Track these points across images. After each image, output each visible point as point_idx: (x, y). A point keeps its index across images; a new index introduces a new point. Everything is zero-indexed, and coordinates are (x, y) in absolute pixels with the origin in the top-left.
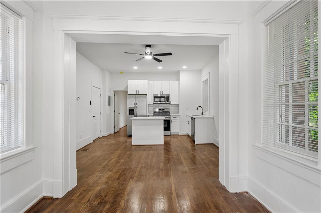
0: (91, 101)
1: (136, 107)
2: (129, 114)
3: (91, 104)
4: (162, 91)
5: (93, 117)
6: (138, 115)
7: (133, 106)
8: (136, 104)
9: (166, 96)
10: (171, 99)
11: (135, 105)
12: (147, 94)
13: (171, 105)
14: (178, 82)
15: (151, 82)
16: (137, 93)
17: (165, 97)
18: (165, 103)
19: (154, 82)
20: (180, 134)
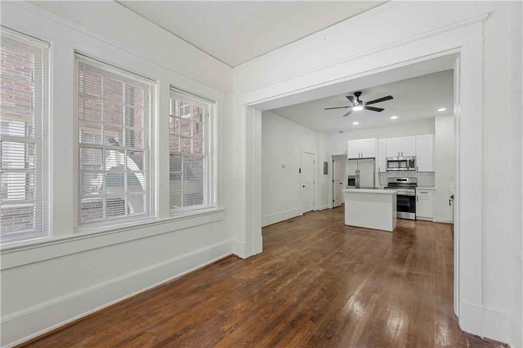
0: (300, 169)
1: (358, 176)
2: (349, 185)
3: (300, 172)
4: (400, 152)
5: (303, 186)
6: (361, 185)
7: (354, 174)
8: (358, 172)
9: (408, 160)
10: (418, 164)
11: (356, 172)
12: (374, 158)
13: (417, 174)
14: (432, 135)
15: (383, 140)
16: (361, 157)
17: (406, 161)
18: (407, 169)
19: (387, 139)
20: (434, 221)
